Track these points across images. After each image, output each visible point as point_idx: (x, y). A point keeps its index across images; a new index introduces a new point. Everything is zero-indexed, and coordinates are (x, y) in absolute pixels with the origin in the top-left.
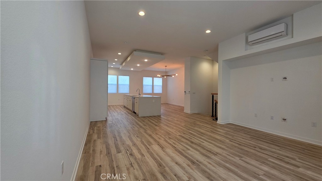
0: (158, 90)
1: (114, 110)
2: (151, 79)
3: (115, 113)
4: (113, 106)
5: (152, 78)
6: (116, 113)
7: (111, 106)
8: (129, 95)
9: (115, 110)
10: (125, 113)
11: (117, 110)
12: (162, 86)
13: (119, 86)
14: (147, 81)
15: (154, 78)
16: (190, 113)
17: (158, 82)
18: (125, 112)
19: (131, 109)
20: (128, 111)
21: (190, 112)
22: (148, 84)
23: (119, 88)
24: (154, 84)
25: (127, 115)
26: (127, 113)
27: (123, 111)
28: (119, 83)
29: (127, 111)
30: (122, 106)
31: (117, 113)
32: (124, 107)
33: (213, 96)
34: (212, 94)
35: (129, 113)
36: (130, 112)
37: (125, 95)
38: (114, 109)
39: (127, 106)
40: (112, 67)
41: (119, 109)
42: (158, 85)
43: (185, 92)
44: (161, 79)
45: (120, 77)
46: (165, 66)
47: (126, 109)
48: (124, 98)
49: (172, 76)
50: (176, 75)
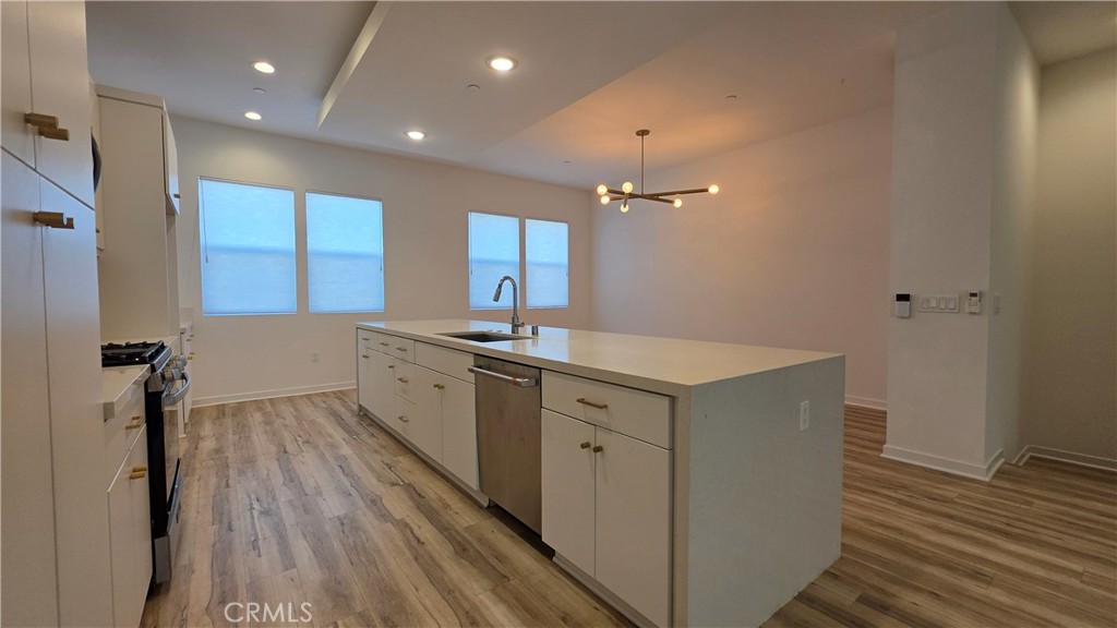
0: (551, 290)
2: (510, 225)
5: (517, 221)
8: (381, 325)
11: (308, 465)
12: (566, 270)
13: (315, 266)
15: (529, 222)
16: (987, 471)
17: (550, 241)
22: (495, 256)
23: (312, 280)
24: (528, 257)
26: (427, 533)
27: (375, 504)
28: (313, 243)
29: (417, 497)
30: (338, 406)
32: (364, 415)
35: (460, 546)
37: (353, 325)
38: (283, 456)
40: (253, 116)
41: (322, 456)
42: (546, 260)
43: (903, 298)
44: (563, 228)
45: (315, 202)
46: (638, 134)
47: (392, 443)
48: (362, 351)
49: (672, 202)
50: (706, 190)
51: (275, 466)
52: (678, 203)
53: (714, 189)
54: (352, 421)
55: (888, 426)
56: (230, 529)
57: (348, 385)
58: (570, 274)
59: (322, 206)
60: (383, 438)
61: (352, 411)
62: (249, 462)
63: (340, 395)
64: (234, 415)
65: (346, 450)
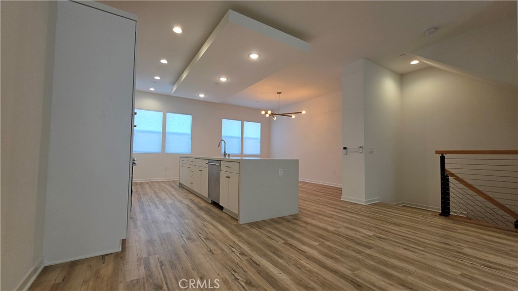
0: (253, 148)
1: (154, 196)
2: (238, 124)
3: (157, 208)
4: (151, 184)
5: (240, 122)
6: (161, 207)
7: (147, 183)
9: (158, 197)
10: (189, 208)
11: (163, 195)
12: (259, 141)
13: (168, 137)
14: (230, 128)
15: (244, 122)
16: (366, 202)
17: (253, 130)
18: (187, 202)
19: (206, 194)
20: (197, 200)
21: (364, 200)
22: (231, 135)
23: (167, 142)
24: (244, 136)
25: (198, 216)
26: (193, 206)
27: (180, 202)
28: (167, 130)
29: (192, 201)
30: (173, 184)
31: (165, 206)
32: (181, 186)
33: (443, 159)
34: (437, 152)
35: (201, 208)
36: (203, 204)
37: (182, 157)
38: (155, 193)
39: (189, 185)
40: (152, 89)
41: (167, 193)
42: (252, 137)
43: (345, 148)
44: (259, 125)
45: (169, 115)
46: (278, 93)
47: (188, 192)
48: (181, 165)
49: (291, 116)
50: (301, 113)
51: (153, 195)
52: (293, 117)
53: (304, 112)
54: (177, 188)
55: (343, 193)
56: (143, 203)
57: (177, 179)
58: (261, 142)
59: (172, 117)
60: (186, 191)
61: (177, 185)
62: (146, 194)
63: (174, 182)
64: (140, 185)
65: (174, 193)
